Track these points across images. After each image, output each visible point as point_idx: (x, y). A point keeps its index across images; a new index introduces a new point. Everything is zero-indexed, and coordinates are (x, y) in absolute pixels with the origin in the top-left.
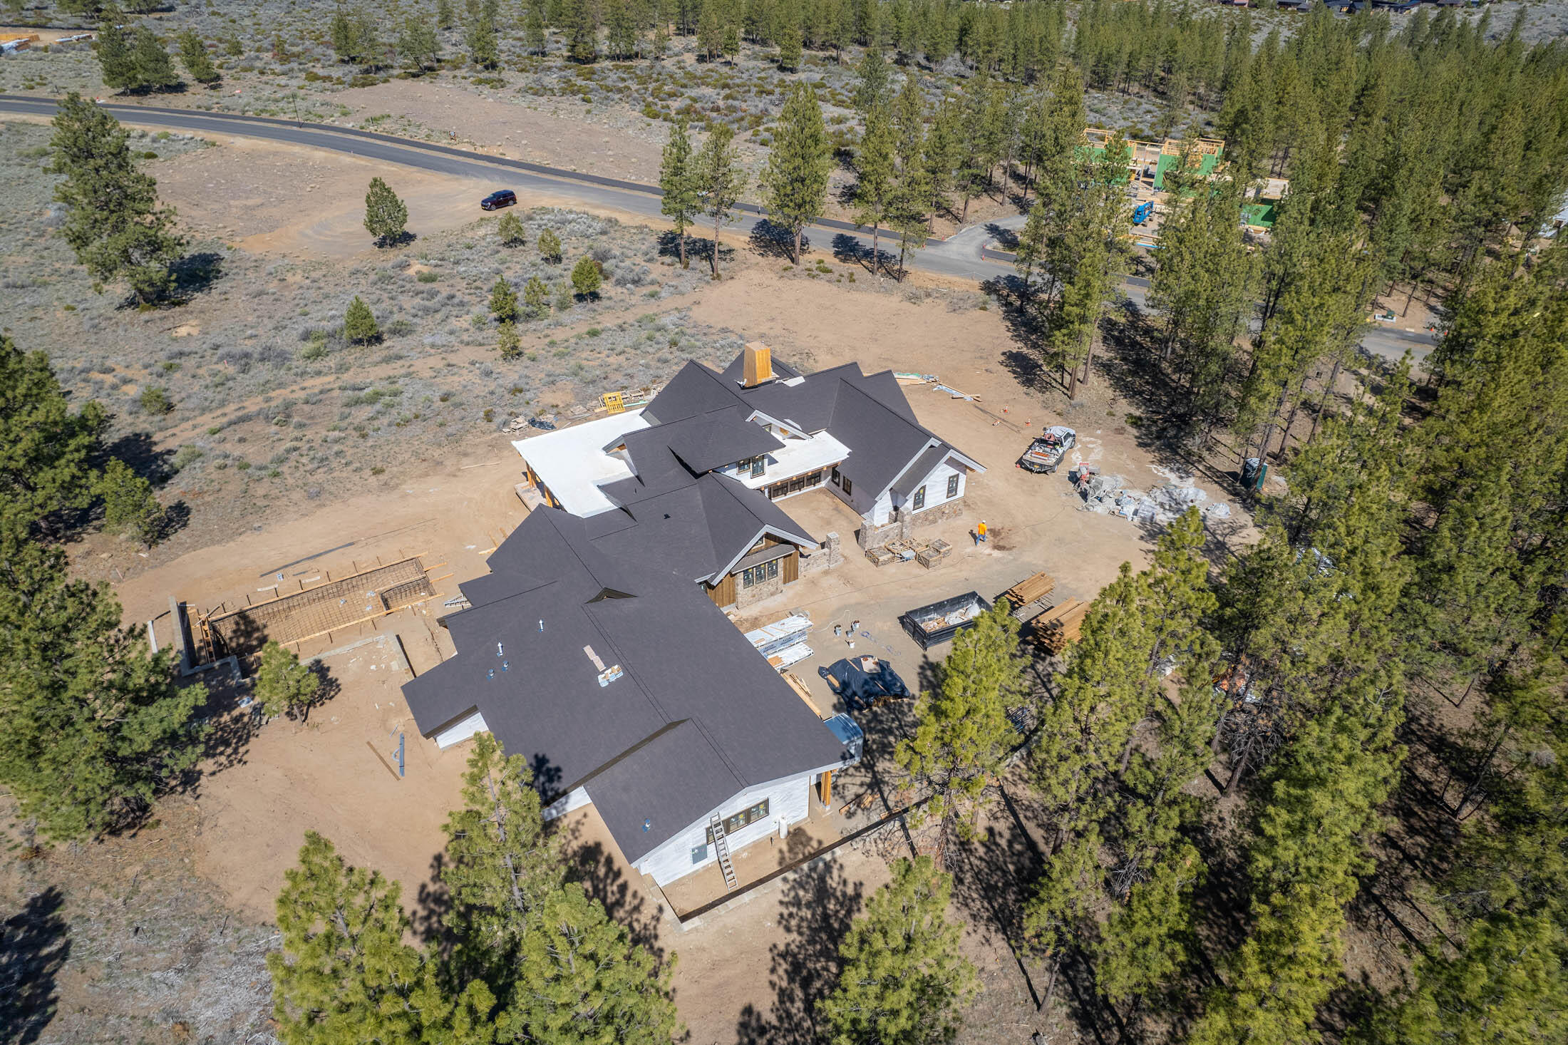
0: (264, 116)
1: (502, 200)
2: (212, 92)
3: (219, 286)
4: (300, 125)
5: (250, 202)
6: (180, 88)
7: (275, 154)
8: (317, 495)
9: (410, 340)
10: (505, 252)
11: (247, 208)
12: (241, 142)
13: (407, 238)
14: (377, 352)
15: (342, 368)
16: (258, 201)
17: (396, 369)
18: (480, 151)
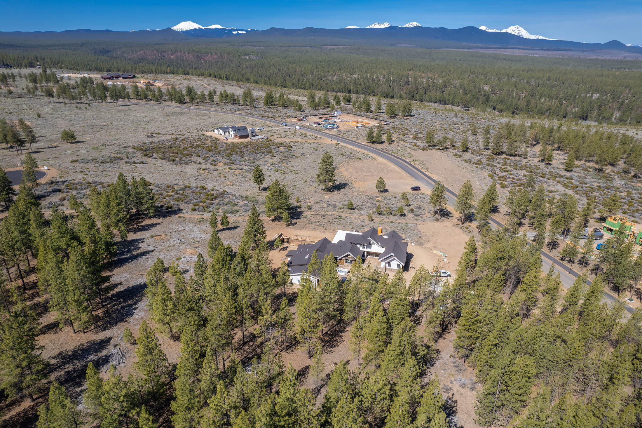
0: (392, 154)
1: (417, 189)
2: (388, 145)
3: (341, 190)
4: (397, 158)
5: (367, 174)
6: (382, 143)
7: (385, 164)
8: (314, 229)
9: (359, 212)
10: (401, 200)
11: (365, 176)
12: (380, 159)
13: (386, 191)
14: (352, 211)
15: (341, 212)
16: (368, 174)
17: (349, 215)
18: (430, 175)
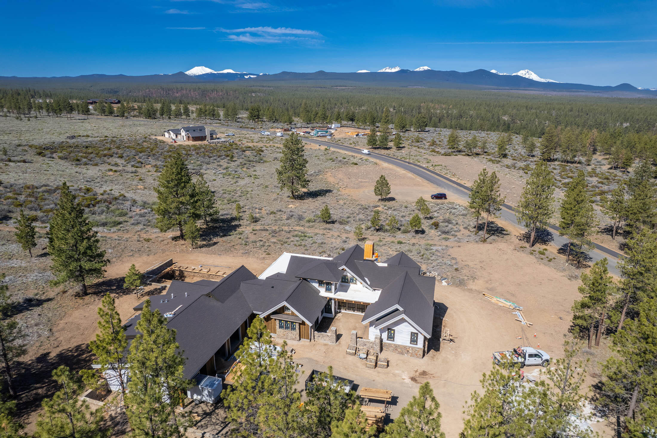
0: (403, 159)
1: (441, 196)
2: (397, 151)
4: (409, 163)
5: (363, 180)
6: (389, 148)
13: (393, 199)
14: (329, 226)
15: (309, 227)
18: (459, 181)
